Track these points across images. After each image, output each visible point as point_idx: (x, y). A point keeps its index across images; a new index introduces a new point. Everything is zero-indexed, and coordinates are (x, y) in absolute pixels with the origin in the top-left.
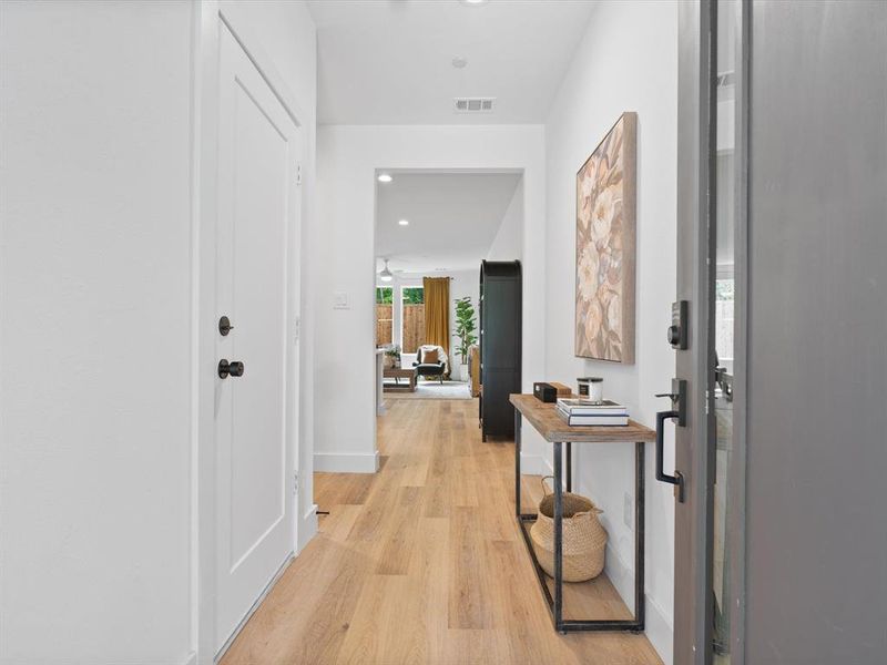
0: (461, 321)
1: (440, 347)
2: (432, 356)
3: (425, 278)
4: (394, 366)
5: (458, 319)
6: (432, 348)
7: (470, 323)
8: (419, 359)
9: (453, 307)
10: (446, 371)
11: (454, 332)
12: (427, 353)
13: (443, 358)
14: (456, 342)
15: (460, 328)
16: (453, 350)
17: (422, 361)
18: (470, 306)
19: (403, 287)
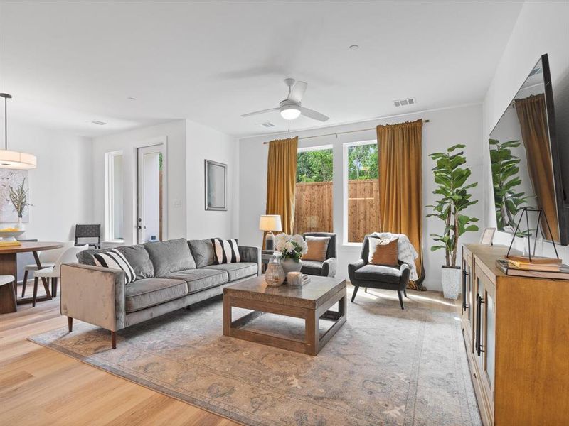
0: (443, 191)
1: (402, 237)
2: (389, 253)
3: (379, 127)
4: (285, 283)
5: (437, 186)
6: (389, 237)
7: (463, 193)
8: (365, 255)
9: (429, 165)
10: (414, 277)
11: (431, 211)
12: (380, 248)
13: (408, 255)
14: (435, 227)
15: (442, 202)
16: (428, 242)
17: (370, 259)
18: (463, 161)
19: (346, 146)
